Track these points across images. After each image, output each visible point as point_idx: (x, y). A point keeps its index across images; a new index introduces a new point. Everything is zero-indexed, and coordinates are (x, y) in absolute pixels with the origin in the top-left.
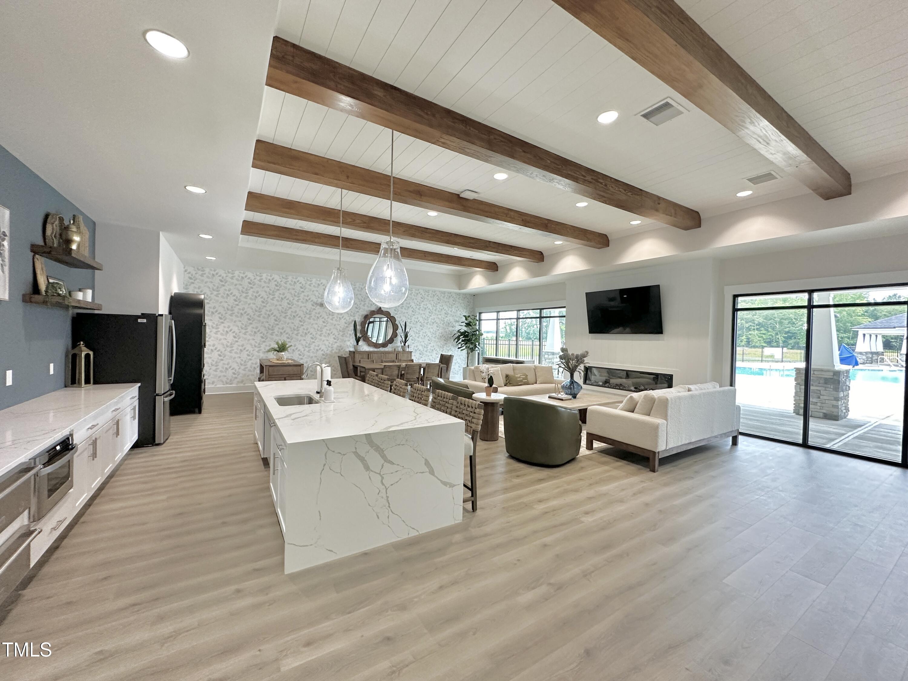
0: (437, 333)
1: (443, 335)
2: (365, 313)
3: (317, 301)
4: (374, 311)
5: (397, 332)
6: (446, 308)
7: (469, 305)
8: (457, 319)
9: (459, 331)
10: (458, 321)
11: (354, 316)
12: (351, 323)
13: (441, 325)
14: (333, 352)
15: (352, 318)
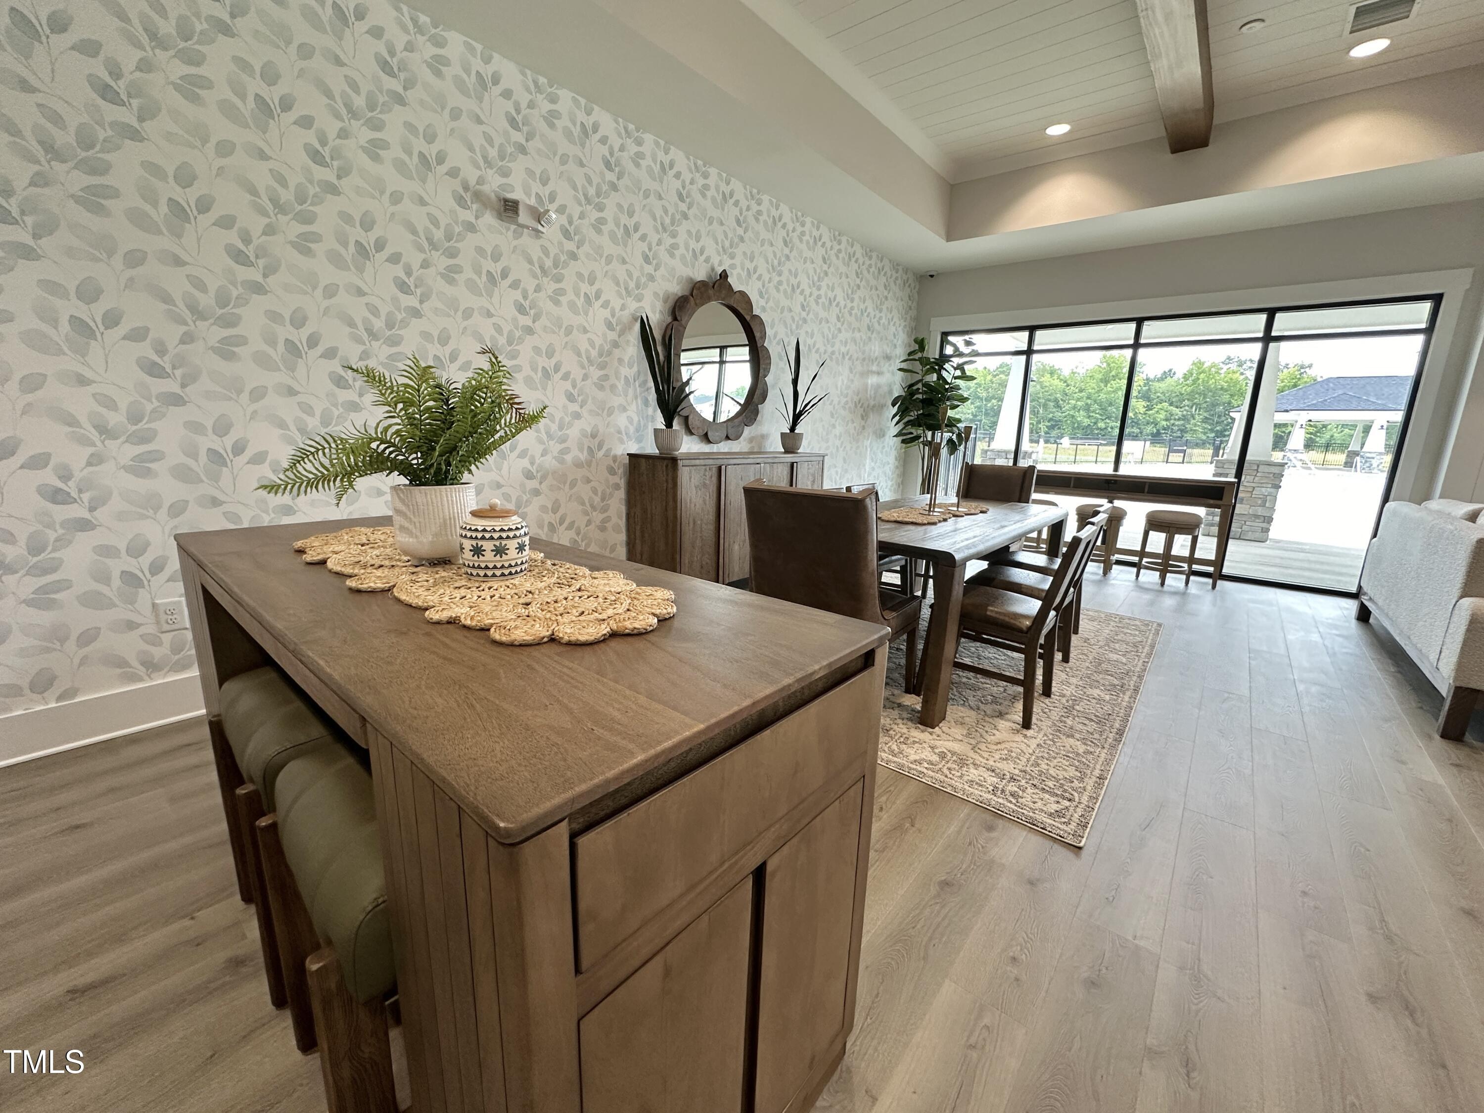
0: (850, 393)
1: (859, 402)
2: (676, 289)
4: (702, 285)
6: (870, 308)
7: (911, 308)
11: (639, 298)
13: (858, 366)
15: (634, 305)
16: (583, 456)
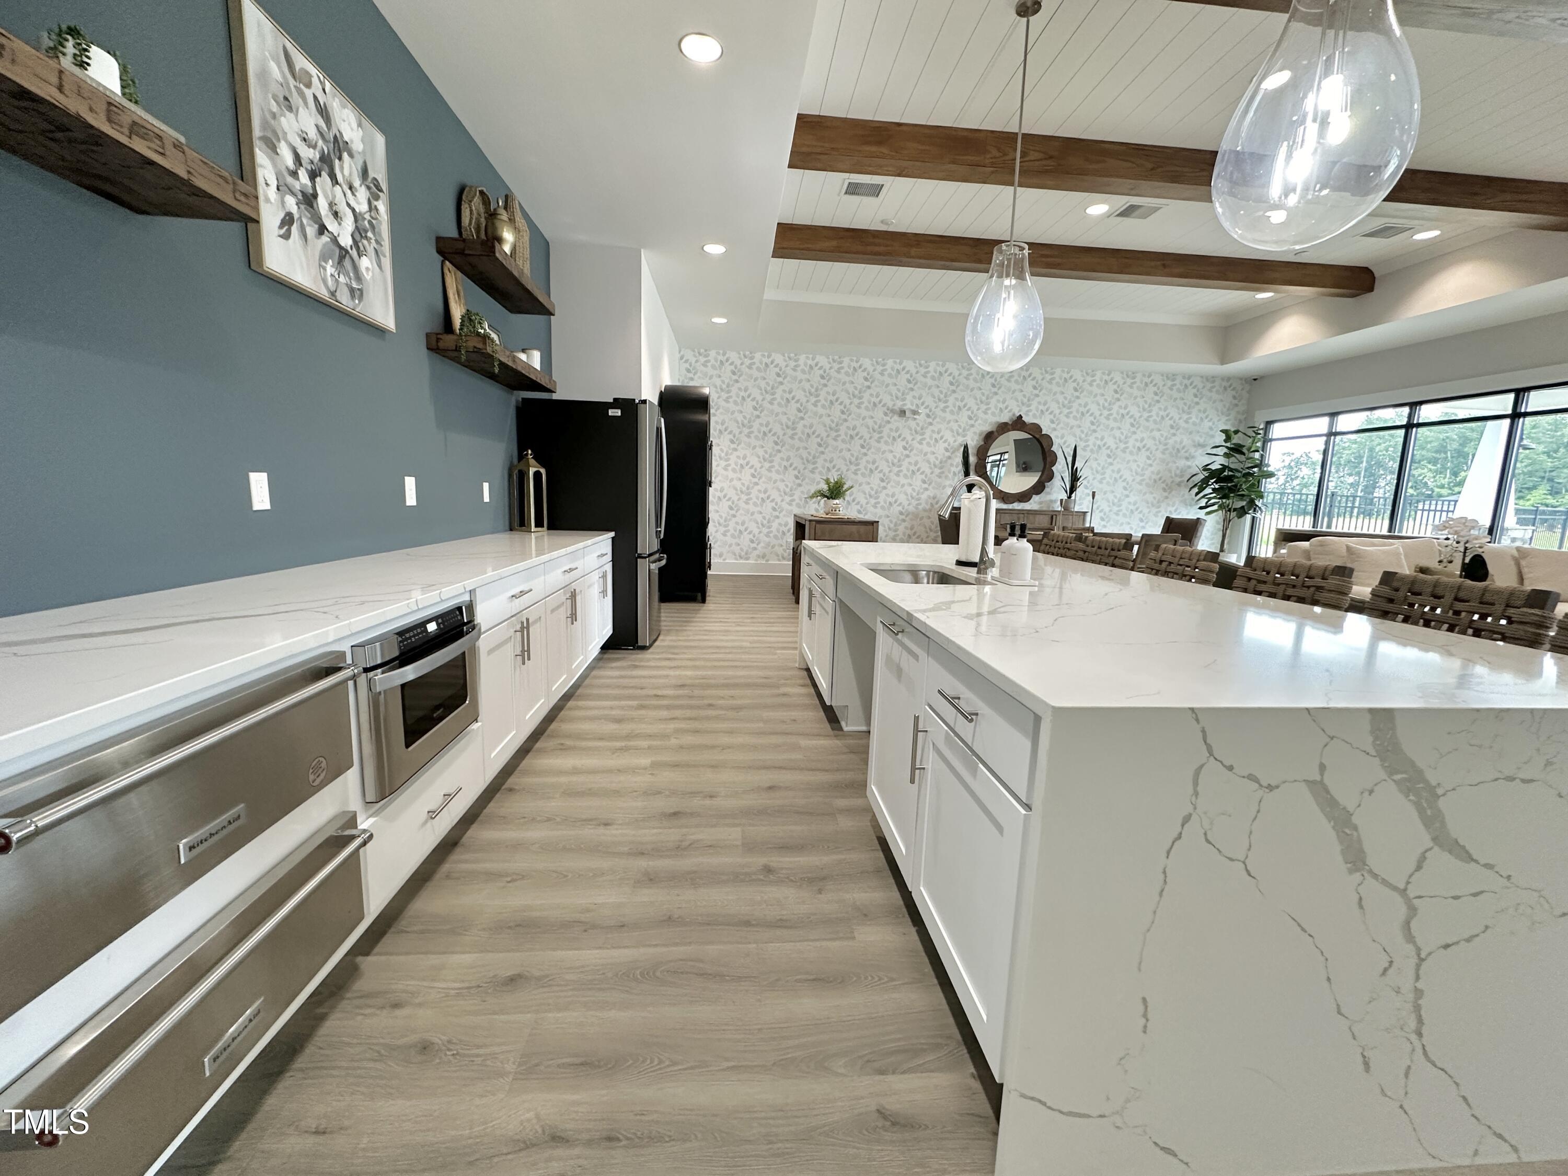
0: (1147, 473)
1: (1160, 479)
2: (987, 428)
3: (894, 405)
4: (1006, 424)
5: (1054, 468)
6: (1173, 413)
7: (1236, 405)
8: (1202, 441)
9: (1205, 468)
10: (1202, 446)
11: (964, 436)
12: (958, 450)
13: (1159, 455)
14: (920, 507)
15: (960, 440)
16: (928, 507)
